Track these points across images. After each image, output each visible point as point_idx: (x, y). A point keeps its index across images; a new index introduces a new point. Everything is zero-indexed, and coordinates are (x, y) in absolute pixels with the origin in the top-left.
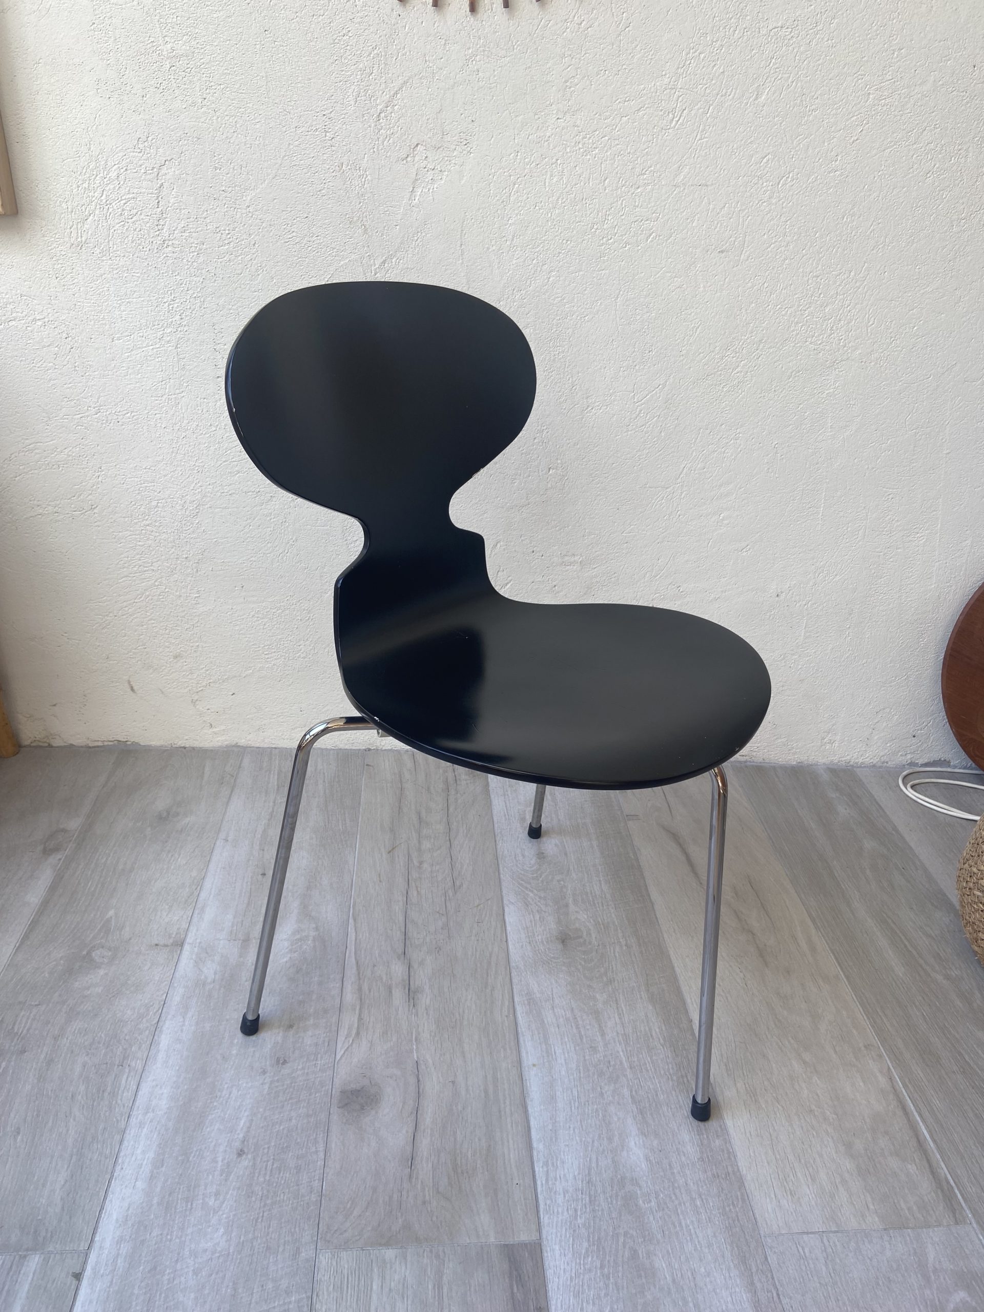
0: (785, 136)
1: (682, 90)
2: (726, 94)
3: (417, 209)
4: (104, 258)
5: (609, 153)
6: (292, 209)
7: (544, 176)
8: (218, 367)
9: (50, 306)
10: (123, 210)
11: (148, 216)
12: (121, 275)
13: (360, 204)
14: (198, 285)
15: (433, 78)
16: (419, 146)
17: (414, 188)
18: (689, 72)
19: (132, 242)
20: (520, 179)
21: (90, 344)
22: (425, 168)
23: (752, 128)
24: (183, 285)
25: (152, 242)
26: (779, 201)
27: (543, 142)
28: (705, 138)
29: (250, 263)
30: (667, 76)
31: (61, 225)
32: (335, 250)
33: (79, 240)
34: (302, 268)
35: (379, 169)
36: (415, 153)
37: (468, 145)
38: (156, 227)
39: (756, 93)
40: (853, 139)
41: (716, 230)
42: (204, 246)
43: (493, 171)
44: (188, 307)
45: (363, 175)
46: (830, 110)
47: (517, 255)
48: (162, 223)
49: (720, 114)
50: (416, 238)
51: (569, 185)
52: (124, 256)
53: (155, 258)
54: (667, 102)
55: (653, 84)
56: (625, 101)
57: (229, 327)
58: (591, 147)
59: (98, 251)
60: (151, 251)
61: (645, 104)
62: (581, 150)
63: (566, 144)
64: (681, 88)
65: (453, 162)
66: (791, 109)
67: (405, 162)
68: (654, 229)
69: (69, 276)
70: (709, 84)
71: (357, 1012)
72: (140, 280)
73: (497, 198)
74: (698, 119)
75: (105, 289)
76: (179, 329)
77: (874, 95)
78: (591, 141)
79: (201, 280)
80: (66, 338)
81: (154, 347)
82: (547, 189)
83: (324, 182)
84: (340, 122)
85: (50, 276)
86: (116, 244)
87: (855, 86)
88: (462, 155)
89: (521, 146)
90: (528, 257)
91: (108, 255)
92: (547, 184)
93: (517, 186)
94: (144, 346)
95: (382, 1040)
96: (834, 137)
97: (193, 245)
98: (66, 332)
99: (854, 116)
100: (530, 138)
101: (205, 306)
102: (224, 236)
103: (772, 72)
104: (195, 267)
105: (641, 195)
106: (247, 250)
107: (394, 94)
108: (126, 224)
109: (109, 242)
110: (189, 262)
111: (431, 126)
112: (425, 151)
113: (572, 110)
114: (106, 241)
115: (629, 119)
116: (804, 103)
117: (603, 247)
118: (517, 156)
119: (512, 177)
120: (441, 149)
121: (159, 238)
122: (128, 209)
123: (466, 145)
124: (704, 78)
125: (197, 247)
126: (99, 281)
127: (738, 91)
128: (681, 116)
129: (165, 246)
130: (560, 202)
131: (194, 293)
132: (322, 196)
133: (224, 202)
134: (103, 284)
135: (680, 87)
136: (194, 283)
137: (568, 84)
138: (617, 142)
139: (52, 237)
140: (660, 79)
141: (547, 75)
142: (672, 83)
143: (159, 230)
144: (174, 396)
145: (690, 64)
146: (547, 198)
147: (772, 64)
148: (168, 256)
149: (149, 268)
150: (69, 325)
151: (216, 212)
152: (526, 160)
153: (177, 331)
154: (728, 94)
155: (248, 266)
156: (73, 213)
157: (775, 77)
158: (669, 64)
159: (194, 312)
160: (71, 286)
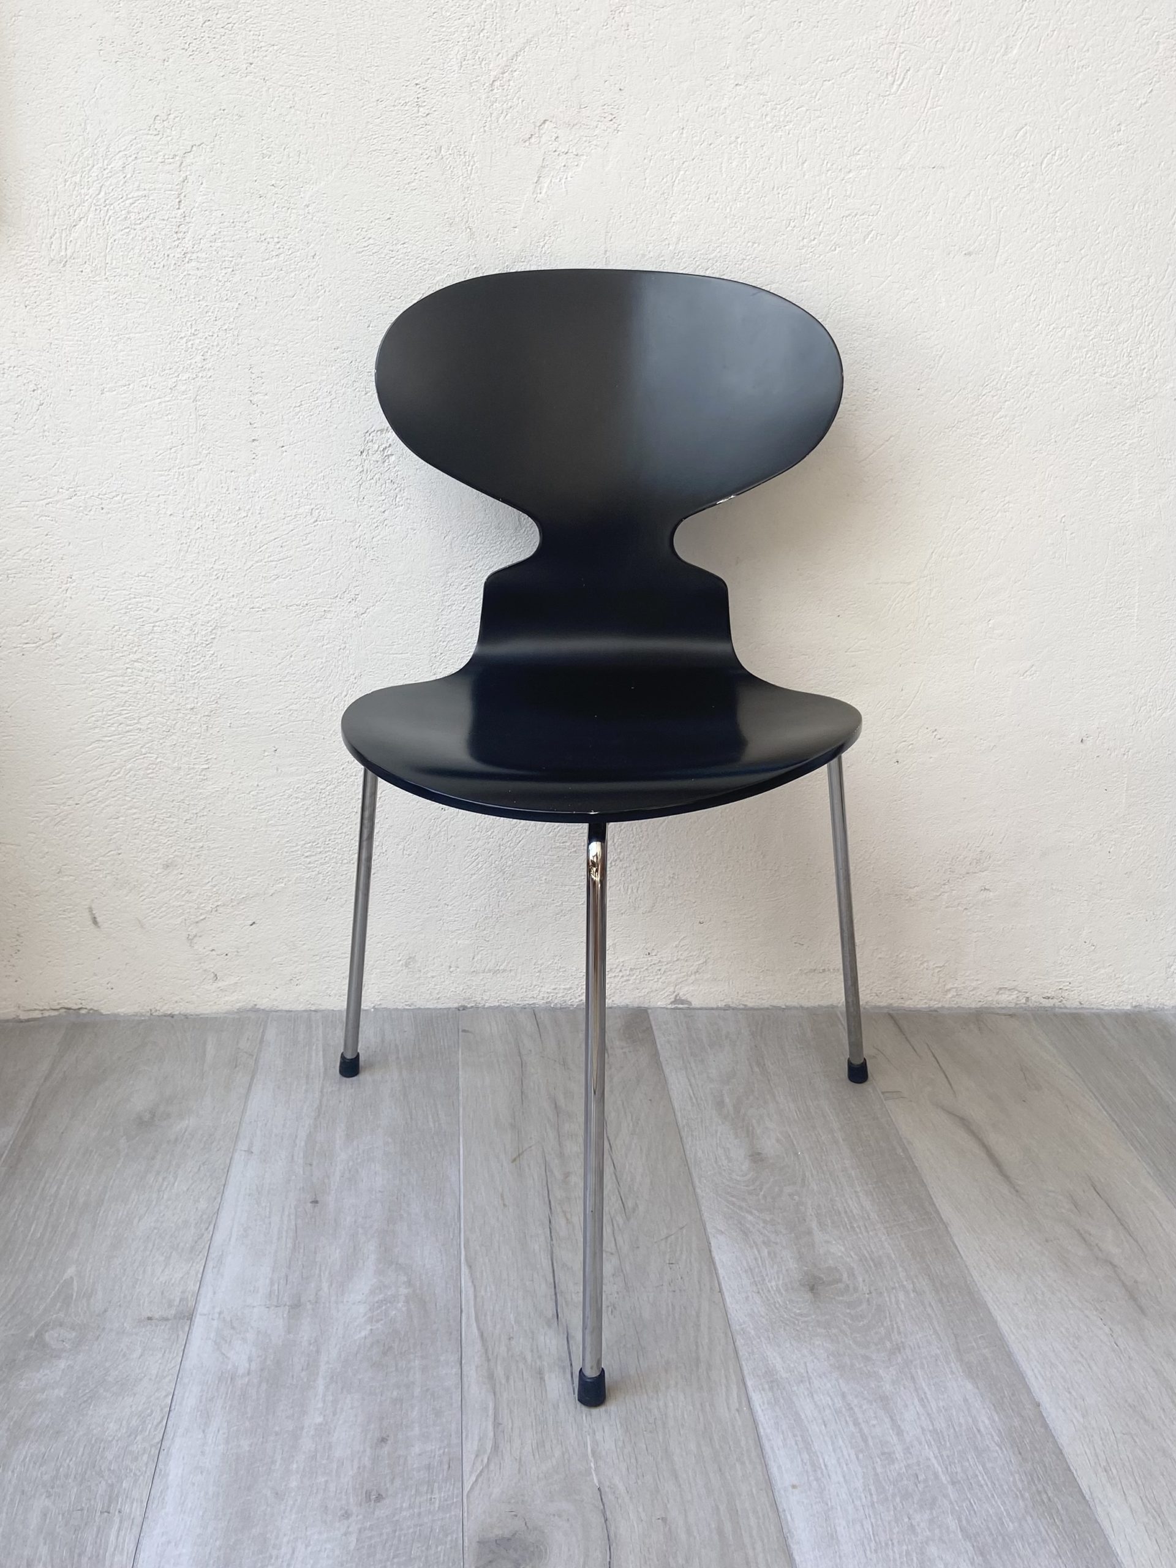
0: (1048, 101)
1: (904, 45)
2: (964, 48)
3: (544, 206)
4: (97, 278)
5: (807, 129)
6: (369, 208)
7: (720, 160)
8: (255, 425)
9: (13, 346)
10: (129, 212)
11: (164, 220)
12: (120, 302)
13: (464, 199)
14: (231, 312)
15: (566, 35)
16: (547, 123)
17: (539, 177)
18: (912, 22)
19: (140, 256)
20: (686, 164)
21: (68, 399)
22: (555, 151)
23: (1002, 92)
24: (210, 314)
25: (168, 256)
26: (1044, 185)
27: (717, 115)
28: (937, 106)
29: (307, 281)
30: (884, 27)
31: (38, 234)
32: (428, 262)
33: (63, 253)
34: (380, 286)
35: (492, 153)
36: (542, 132)
37: (614, 120)
38: (175, 235)
39: (1004, 46)
40: (1140, 102)
41: (960, 225)
42: (243, 260)
43: (649, 153)
44: (215, 343)
45: (469, 161)
46: (1106, 65)
47: (685, 263)
48: (184, 230)
49: (957, 74)
50: (542, 244)
51: (754, 170)
52: (127, 275)
53: (171, 278)
54: (885, 60)
55: (865, 38)
56: (828, 61)
57: (274, 369)
58: (783, 121)
59: (88, 270)
60: (166, 268)
61: (855, 64)
62: (770, 125)
63: (749, 118)
64: (902, 43)
65: (594, 142)
66: (1053, 65)
67: (527, 144)
68: (874, 225)
69: (44, 304)
70: (940, 37)
71: (491, 1412)
72: (147, 308)
73: (655, 189)
74: (927, 81)
75: (96, 321)
76: (200, 375)
77: (1165, 45)
78: (782, 113)
79: (236, 306)
80: (34, 391)
81: (163, 400)
82: (724, 176)
83: (415, 171)
84: (438, 94)
85: (17, 304)
86: (116, 259)
87: (1138, 33)
88: (606, 134)
89: (688, 121)
90: (699, 266)
91: (103, 274)
92: (724, 170)
93: (682, 173)
94: (148, 398)
95: (537, 1457)
96: (1114, 101)
97: (226, 259)
98: (33, 382)
99: (1140, 72)
100: (699, 110)
101: (240, 342)
102: (271, 246)
103: (1025, 18)
104: (227, 289)
105: (854, 181)
106: (303, 263)
107: (513, 56)
108: (132, 231)
109: (105, 256)
110: (220, 281)
111: (564, 97)
112: (555, 130)
113: (756, 74)
114: (103, 254)
115: (833, 83)
116: (1071, 57)
117: (804, 251)
118: (682, 133)
119: (675, 162)
120: (577, 127)
121: (179, 250)
122: (136, 210)
123: (611, 120)
124: (933, 29)
125: (231, 261)
126: (87, 310)
127: (980, 44)
128: (904, 78)
129: (187, 260)
130: (743, 192)
131: (224, 324)
132: (412, 190)
133: (273, 200)
134: (93, 314)
135: (901, 41)
136: (225, 309)
137: (750, 40)
138: (818, 113)
139: (22, 250)
140: (874, 31)
141: (721, 29)
142: (890, 37)
143: (179, 239)
144: (187, 469)
145: (913, 12)
146: (724, 187)
147: (1024, 8)
148: (190, 274)
149: (162, 291)
150: (39, 372)
151: (261, 214)
152: (695, 139)
153: (197, 376)
154: (967, 48)
155: (303, 285)
156: (57, 217)
157: (1030, 25)
158: (885, 12)
159: (223, 350)
160: (47, 318)
